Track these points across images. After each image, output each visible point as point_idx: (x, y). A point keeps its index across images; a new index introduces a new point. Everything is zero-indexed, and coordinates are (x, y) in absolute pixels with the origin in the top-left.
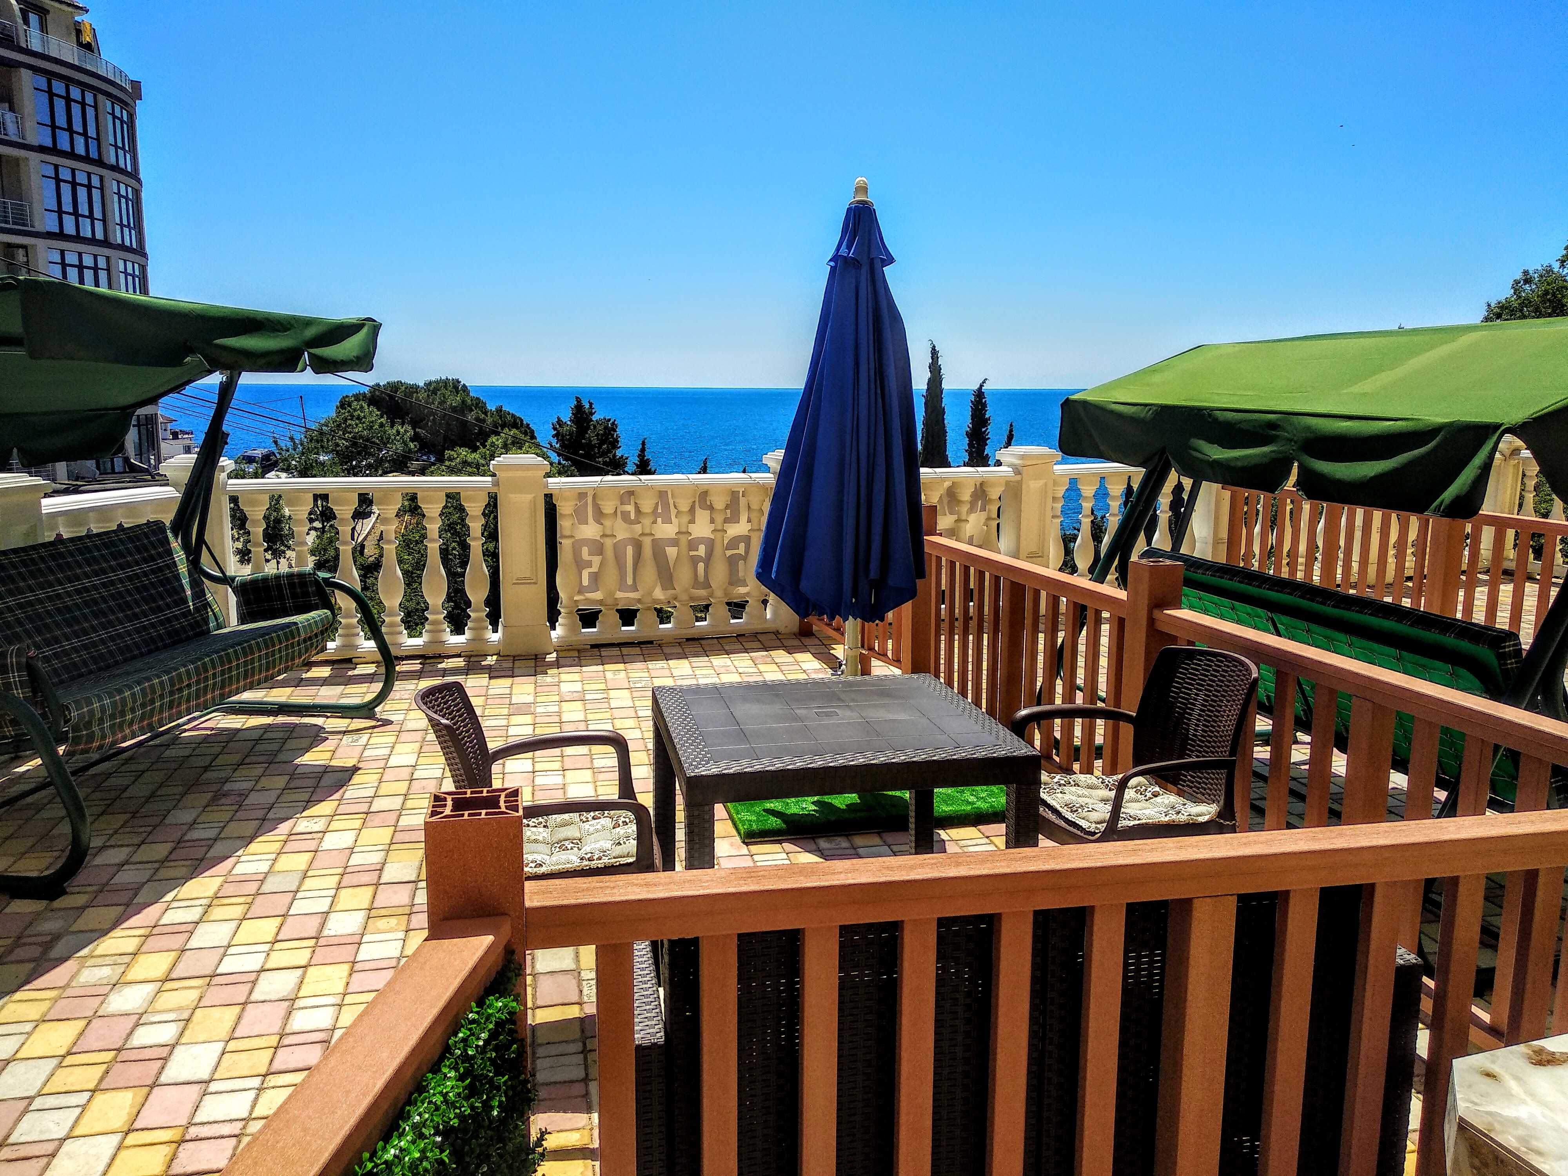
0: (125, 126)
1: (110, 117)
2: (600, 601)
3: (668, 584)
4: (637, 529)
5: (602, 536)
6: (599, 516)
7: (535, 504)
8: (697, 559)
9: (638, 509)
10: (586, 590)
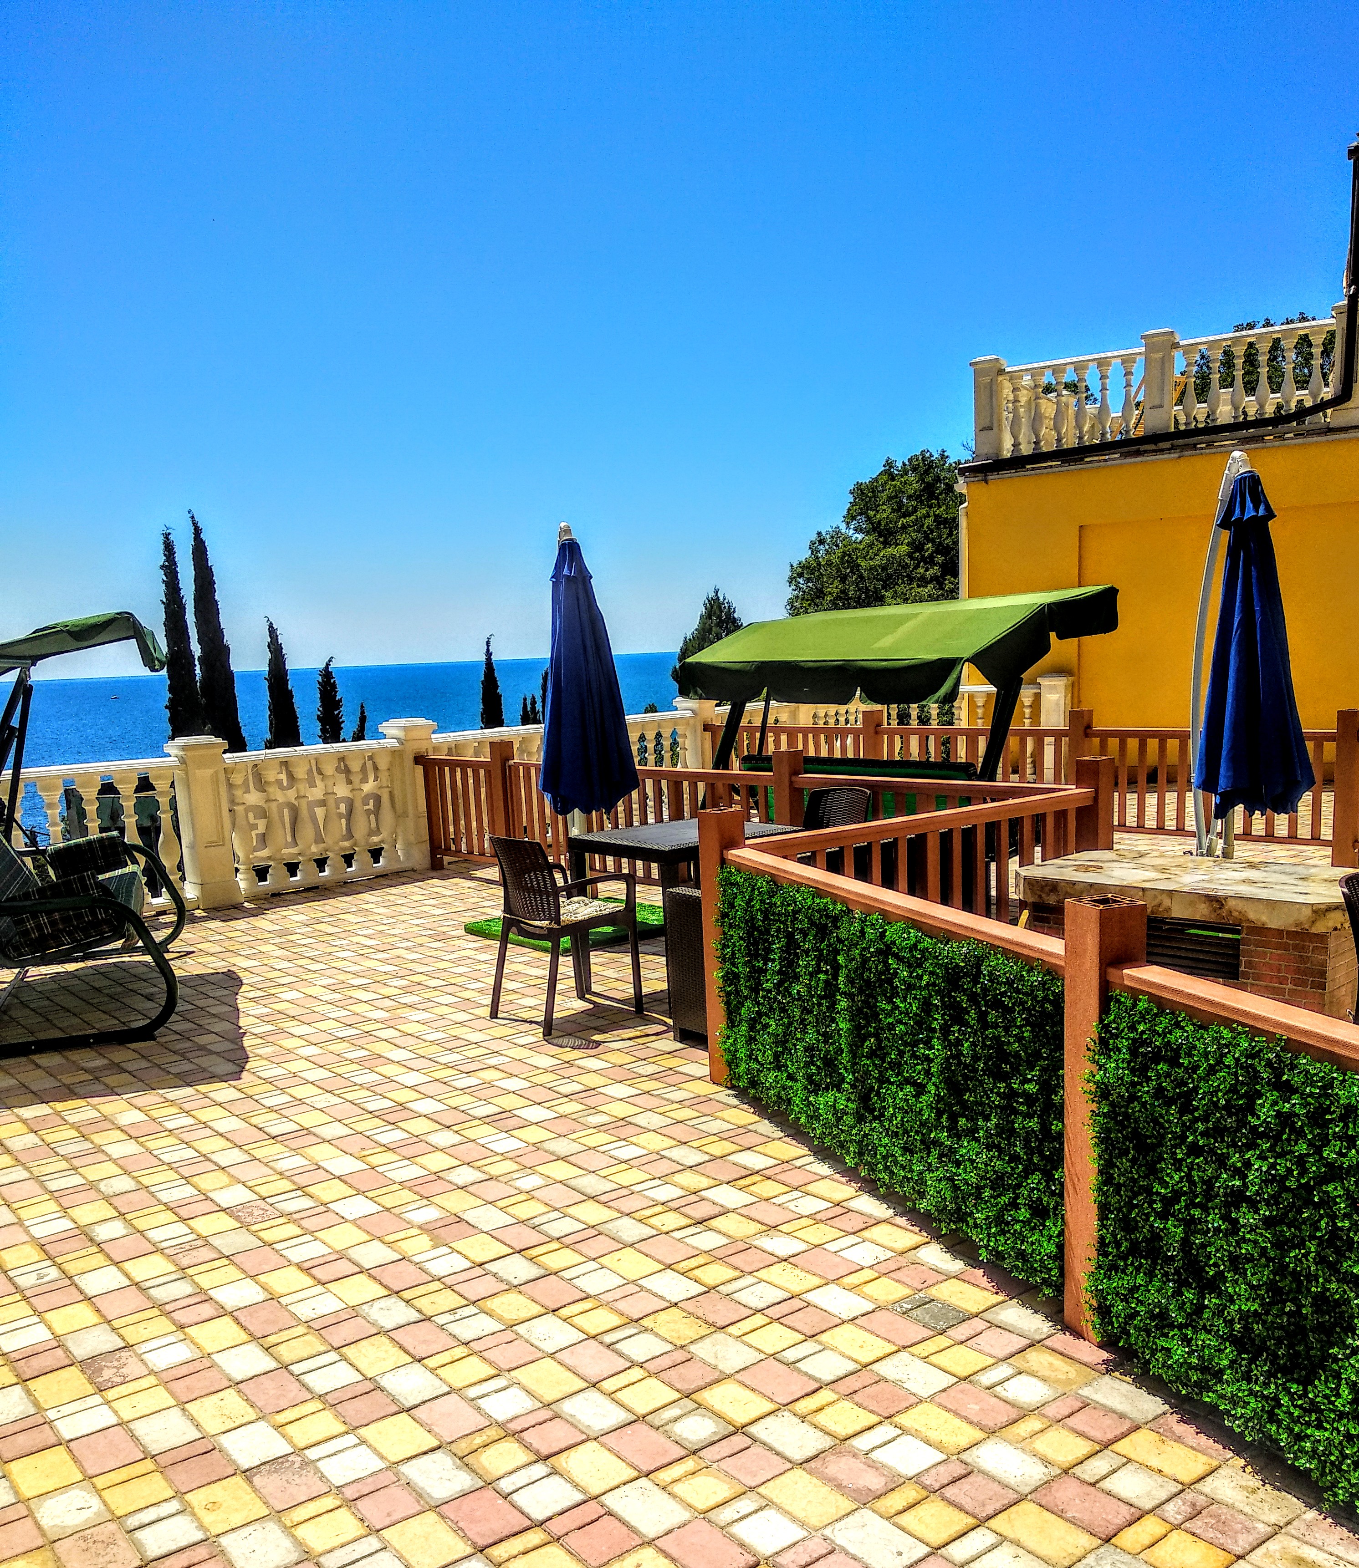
2: (269, 858)
3: (319, 839)
4: (291, 794)
5: (266, 802)
6: (261, 784)
7: (217, 777)
8: (340, 816)
9: (291, 776)
10: (255, 850)
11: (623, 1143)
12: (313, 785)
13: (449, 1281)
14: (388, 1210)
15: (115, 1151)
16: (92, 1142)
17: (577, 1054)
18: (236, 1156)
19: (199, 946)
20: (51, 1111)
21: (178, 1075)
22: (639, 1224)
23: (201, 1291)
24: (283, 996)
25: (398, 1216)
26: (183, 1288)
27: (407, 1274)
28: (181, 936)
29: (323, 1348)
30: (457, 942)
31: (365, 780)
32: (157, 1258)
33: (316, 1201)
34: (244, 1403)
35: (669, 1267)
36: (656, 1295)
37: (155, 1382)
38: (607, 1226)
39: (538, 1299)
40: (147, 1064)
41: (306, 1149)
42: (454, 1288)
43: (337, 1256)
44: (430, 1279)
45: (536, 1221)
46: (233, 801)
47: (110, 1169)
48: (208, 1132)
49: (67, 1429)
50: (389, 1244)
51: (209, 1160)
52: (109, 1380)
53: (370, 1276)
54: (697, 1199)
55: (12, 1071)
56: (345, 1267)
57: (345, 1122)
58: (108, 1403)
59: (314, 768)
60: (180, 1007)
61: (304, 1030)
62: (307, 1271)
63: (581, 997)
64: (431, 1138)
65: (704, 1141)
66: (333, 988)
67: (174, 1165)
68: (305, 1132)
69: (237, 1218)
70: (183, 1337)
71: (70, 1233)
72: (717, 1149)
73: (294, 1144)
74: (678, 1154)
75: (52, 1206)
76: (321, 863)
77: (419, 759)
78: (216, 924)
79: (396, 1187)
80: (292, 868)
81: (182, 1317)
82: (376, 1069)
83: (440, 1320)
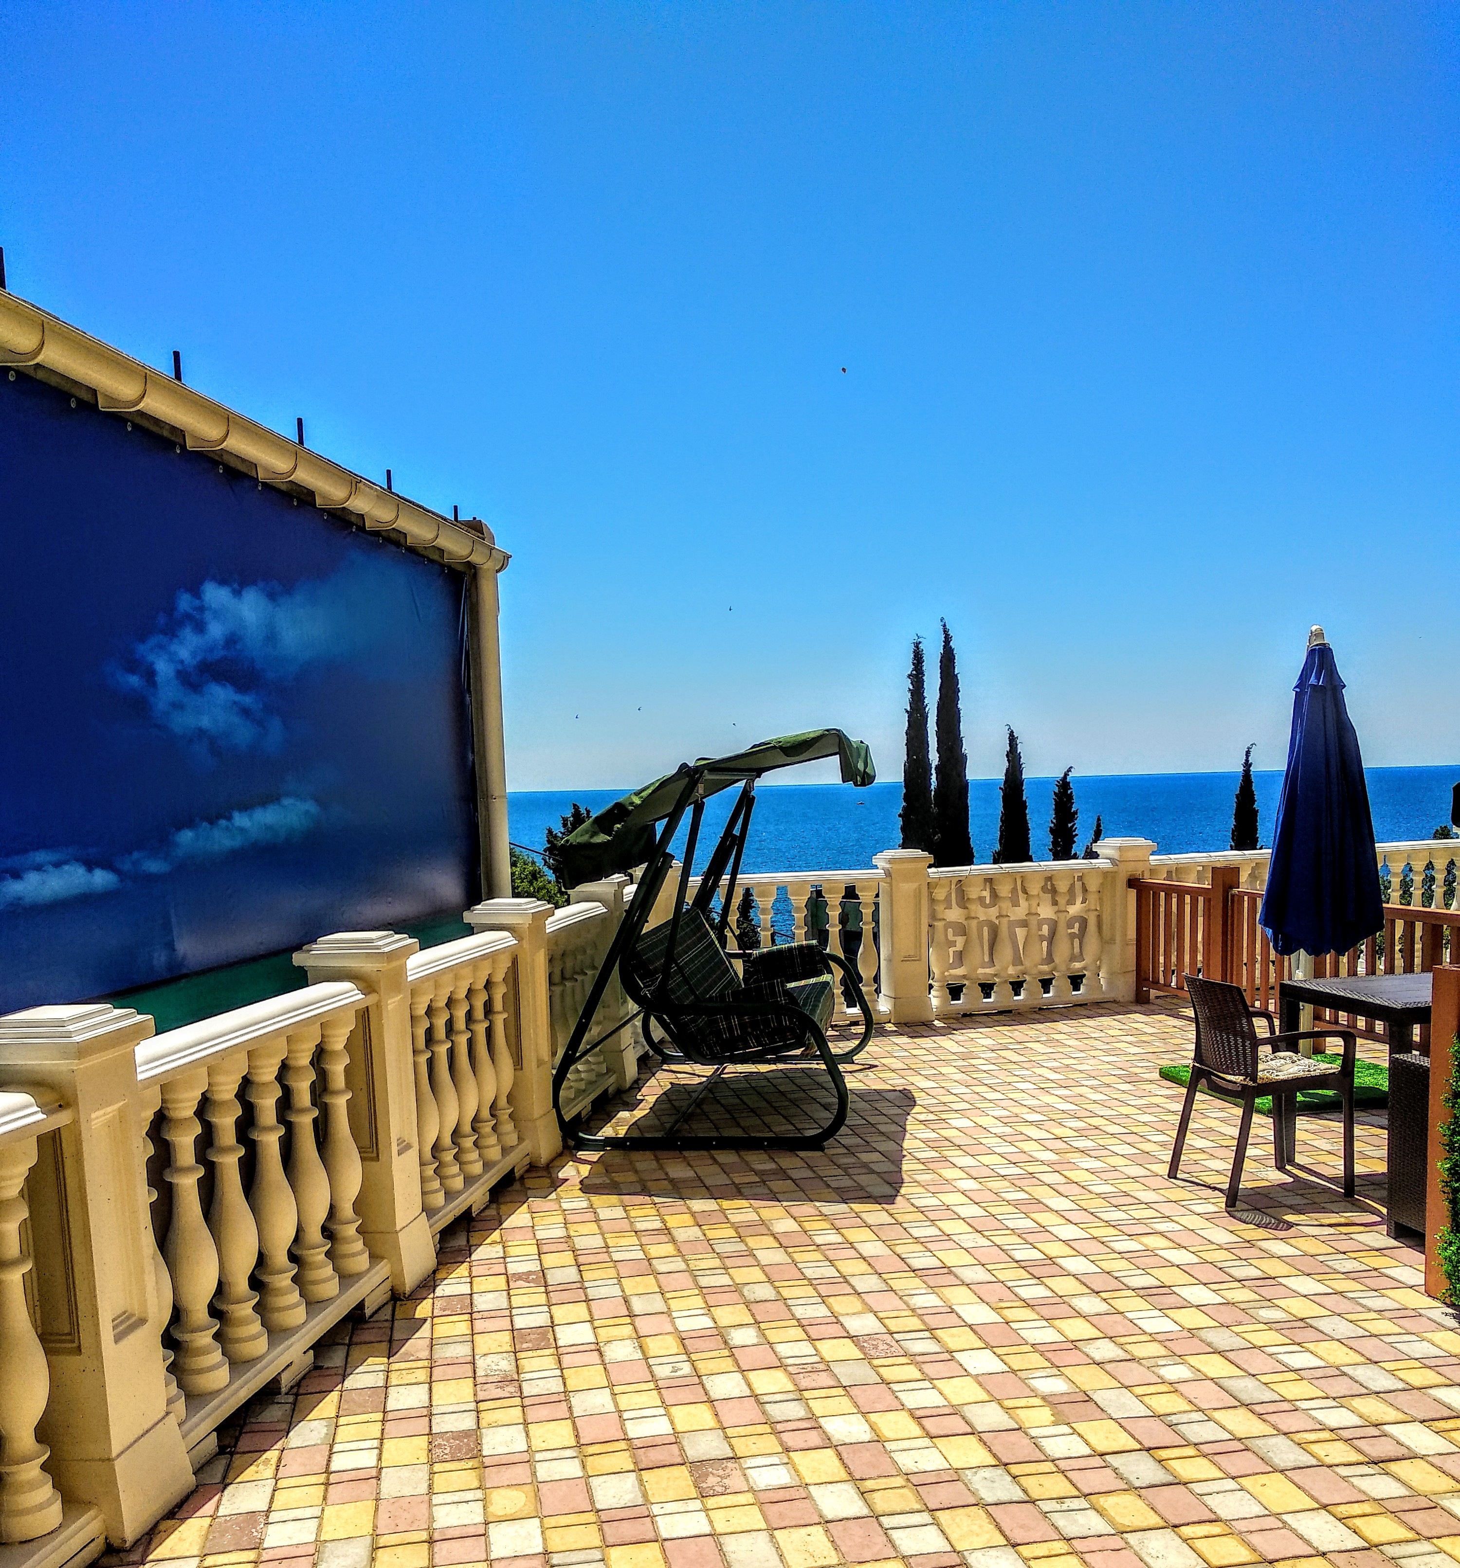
2: (964, 977)
3: (1017, 960)
4: (993, 912)
5: (966, 919)
6: (963, 901)
7: (920, 892)
8: (1042, 938)
9: (994, 895)
10: (952, 967)
11: (1296, 1348)
12: (1016, 904)
13: (1062, 1464)
14: (1014, 1372)
15: (765, 1257)
16: (746, 1245)
17: (1261, 1233)
18: (873, 1282)
19: (883, 1061)
20: (717, 1208)
21: (836, 1189)
22: (1297, 1448)
23: (813, 1417)
24: (954, 1123)
25: (1023, 1380)
26: (795, 1410)
27: (1021, 1447)
28: (867, 1048)
29: (917, 1506)
30: (1148, 1087)
31: (1071, 902)
32: (779, 1374)
33: (942, 1346)
34: (829, 1544)
35: (1324, 1507)
36: (1301, 1537)
37: (752, 1501)
38: (1258, 1442)
39: (1159, 1507)
40: (811, 1174)
41: (942, 1289)
42: (1068, 1474)
43: (951, 1411)
44: (1043, 1458)
45: (1174, 1419)
46: (933, 916)
47: (756, 1274)
48: (852, 1253)
49: (667, 1527)
50: (1007, 1410)
51: (847, 1282)
52: (711, 1488)
53: (981, 1440)
54: (1377, 1433)
55: (692, 1163)
56: (955, 1424)
57: (989, 1267)
58: (706, 1510)
59: (1019, 887)
60: (851, 1119)
61: (967, 1161)
62: (918, 1419)
63: (1281, 1168)
64: (1075, 1302)
65: (1400, 1365)
66: (1005, 1120)
67: (814, 1282)
68: (946, 1270)
69: (862, 1349)
70: (786, 1460)
71: (709, 1332)
72: (1418, 1378)
73: (932, 1281)
74: (1364, 1374)
75: (698, 1302)
76: (1017, 987)
77: (1133, 882)
78: (903, 1040)
79: (1028, 1348)
80: (987, 989)
81: (789, 1439)
82: (1033, 1215)
83: (1046, 1506)
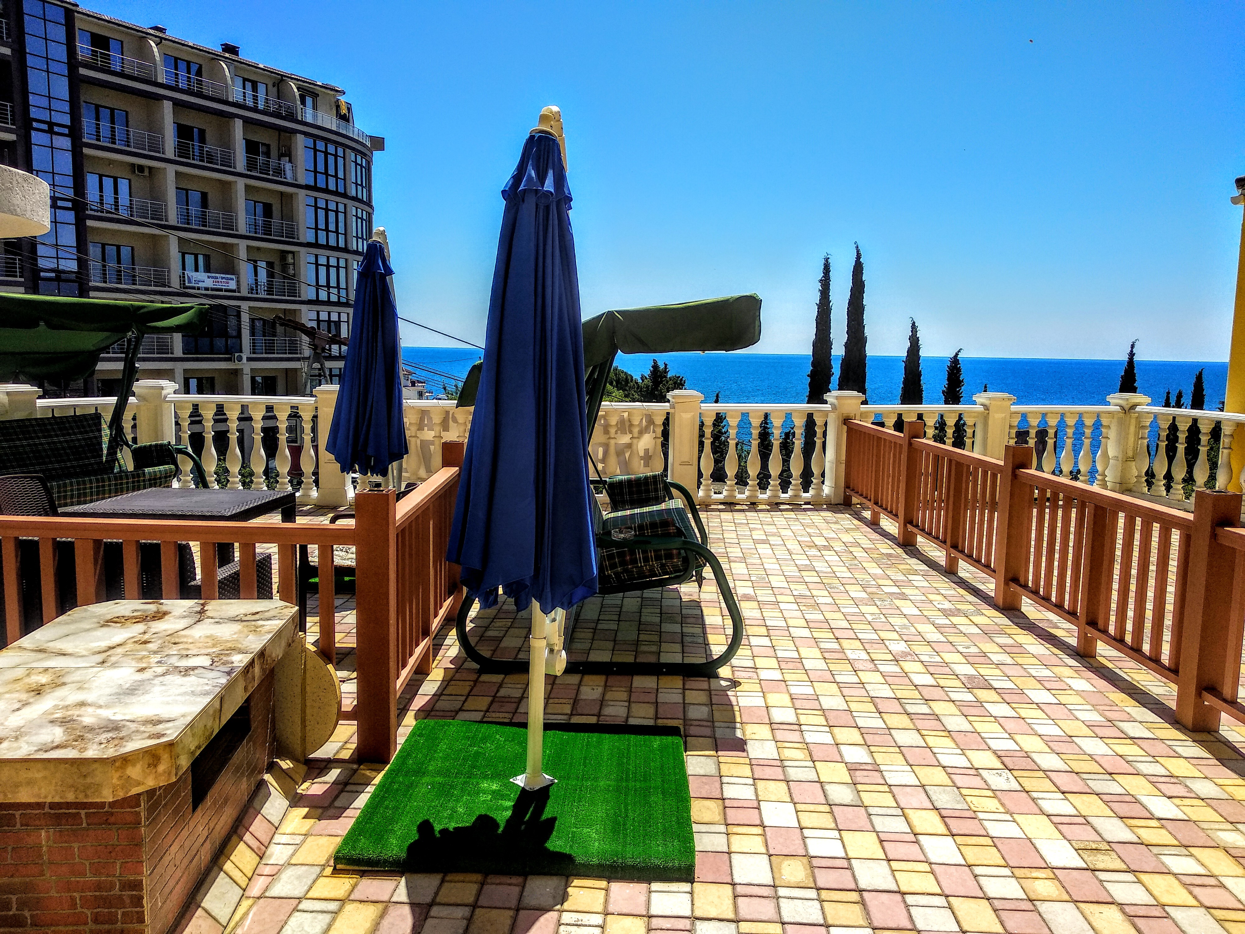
0: (364, 169)
1: (353, 164)
